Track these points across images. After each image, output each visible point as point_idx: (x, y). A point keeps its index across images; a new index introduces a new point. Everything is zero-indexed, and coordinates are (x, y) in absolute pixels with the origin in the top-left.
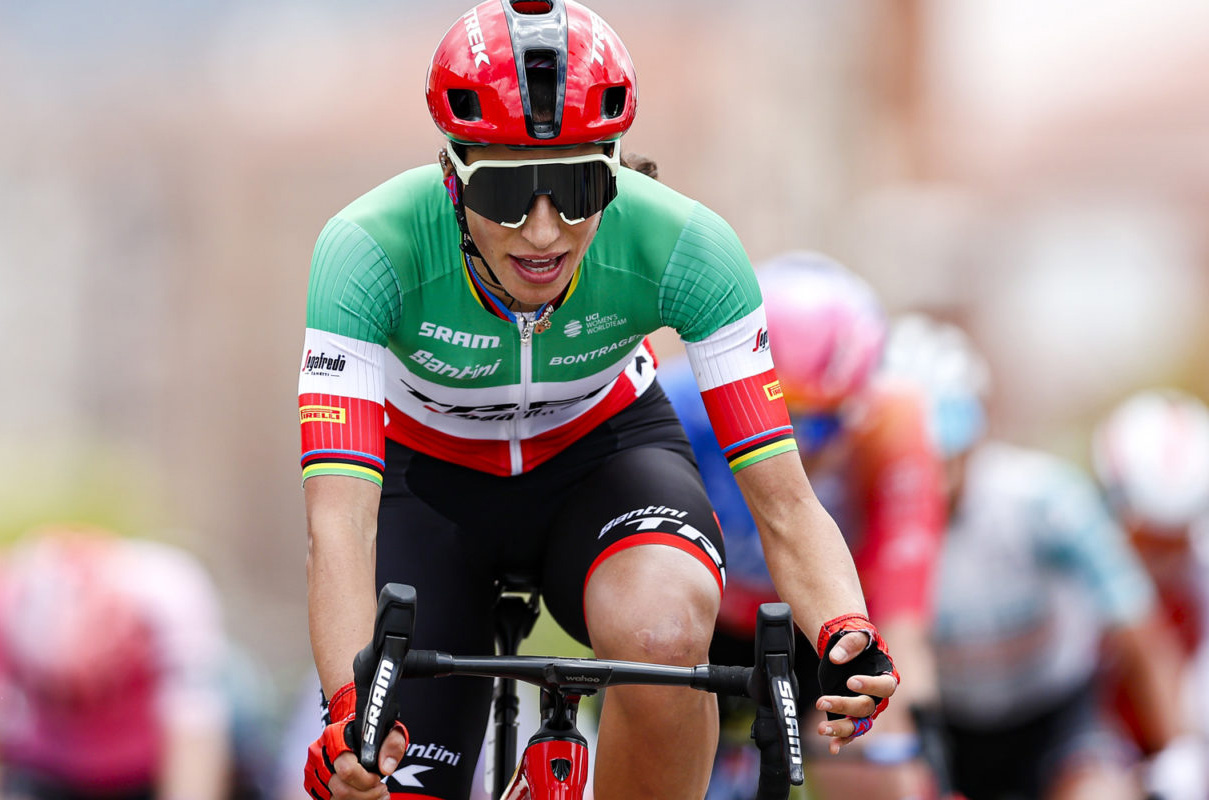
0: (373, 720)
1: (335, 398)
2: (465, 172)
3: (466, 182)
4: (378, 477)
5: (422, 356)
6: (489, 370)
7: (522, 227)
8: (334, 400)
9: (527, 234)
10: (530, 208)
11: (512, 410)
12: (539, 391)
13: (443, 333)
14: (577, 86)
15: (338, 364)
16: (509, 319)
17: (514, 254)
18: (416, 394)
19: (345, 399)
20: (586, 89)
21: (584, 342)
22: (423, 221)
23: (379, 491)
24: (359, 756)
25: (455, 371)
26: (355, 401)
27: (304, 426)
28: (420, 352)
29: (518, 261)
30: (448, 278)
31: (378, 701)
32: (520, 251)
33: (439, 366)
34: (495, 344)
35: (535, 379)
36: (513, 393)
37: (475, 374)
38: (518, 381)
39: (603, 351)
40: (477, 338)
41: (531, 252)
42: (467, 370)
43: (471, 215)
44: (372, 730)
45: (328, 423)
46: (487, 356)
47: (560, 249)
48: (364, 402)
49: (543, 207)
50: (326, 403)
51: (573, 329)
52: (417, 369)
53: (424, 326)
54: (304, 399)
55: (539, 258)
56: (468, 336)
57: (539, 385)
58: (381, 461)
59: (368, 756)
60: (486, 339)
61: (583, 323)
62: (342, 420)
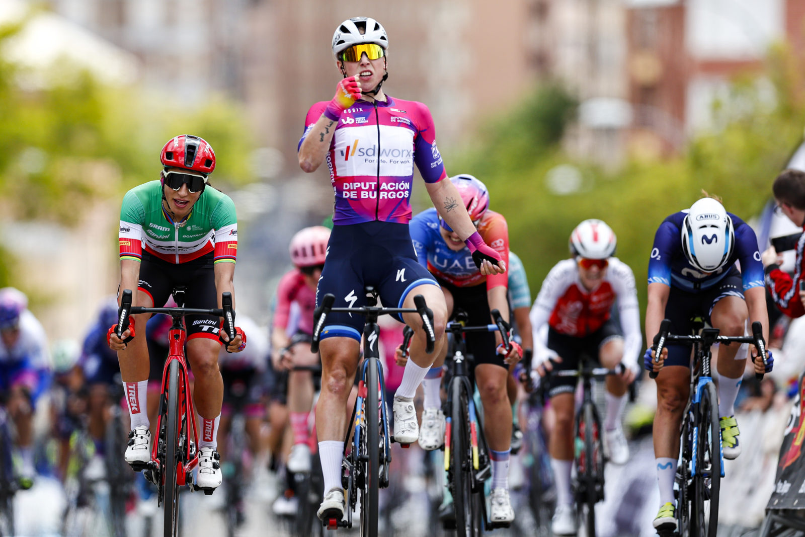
0: (121, 325)
1: (128, 239)
2: (166, 174)
3: (166, 177)
4: (140, 260)
5: (150, 231)
6: (167, 237)
7: (178, 191)
8: (127, 240)
9: (179, 193)
10: (181, 186)
11: (173, 248)
12: (180, 244)
13: (156, 226)
14: (198, 158)
15: (128, 230)
16: (172, 224)
17: (175, 198)
18: (148, 241)
19: (130, 239)
20: (201, 158)
21: (191, 233)
22: (153, 195)
23: (140, 264)
24: (117, 334)
25: (158, 236)
26: (133, 239)
27: (121, 246)
28: (149, 230)
29: (175, 200)
30: (158, 211)
31: (122, 320)
32: (176, 197)
33: (153, 234)
34: (168, 230)
35: (179, 241)
36: (173, 243)
37: (163, 238)
38: (174, 240)
39: (197, 235)
40: (164, 228)
41: (179, 198)
42: (161, 236)
43: (166, 185)
44: (121, 328)
45: (125, 246)
46: (166, 233)
47: (187, 199)
48: (135, 240)
49: (184, 187)
50: (125, 240)
51: (189, 228)
52: (148, 234)
53: (151, 224)
54: (121, 239)
55: (181, 200)
56: (162, 227)
57: (180, 242)
58: (140, 256)
59: (119, 334)
60: (166, 229)
61: (191, 227)
62: (129, 245)
